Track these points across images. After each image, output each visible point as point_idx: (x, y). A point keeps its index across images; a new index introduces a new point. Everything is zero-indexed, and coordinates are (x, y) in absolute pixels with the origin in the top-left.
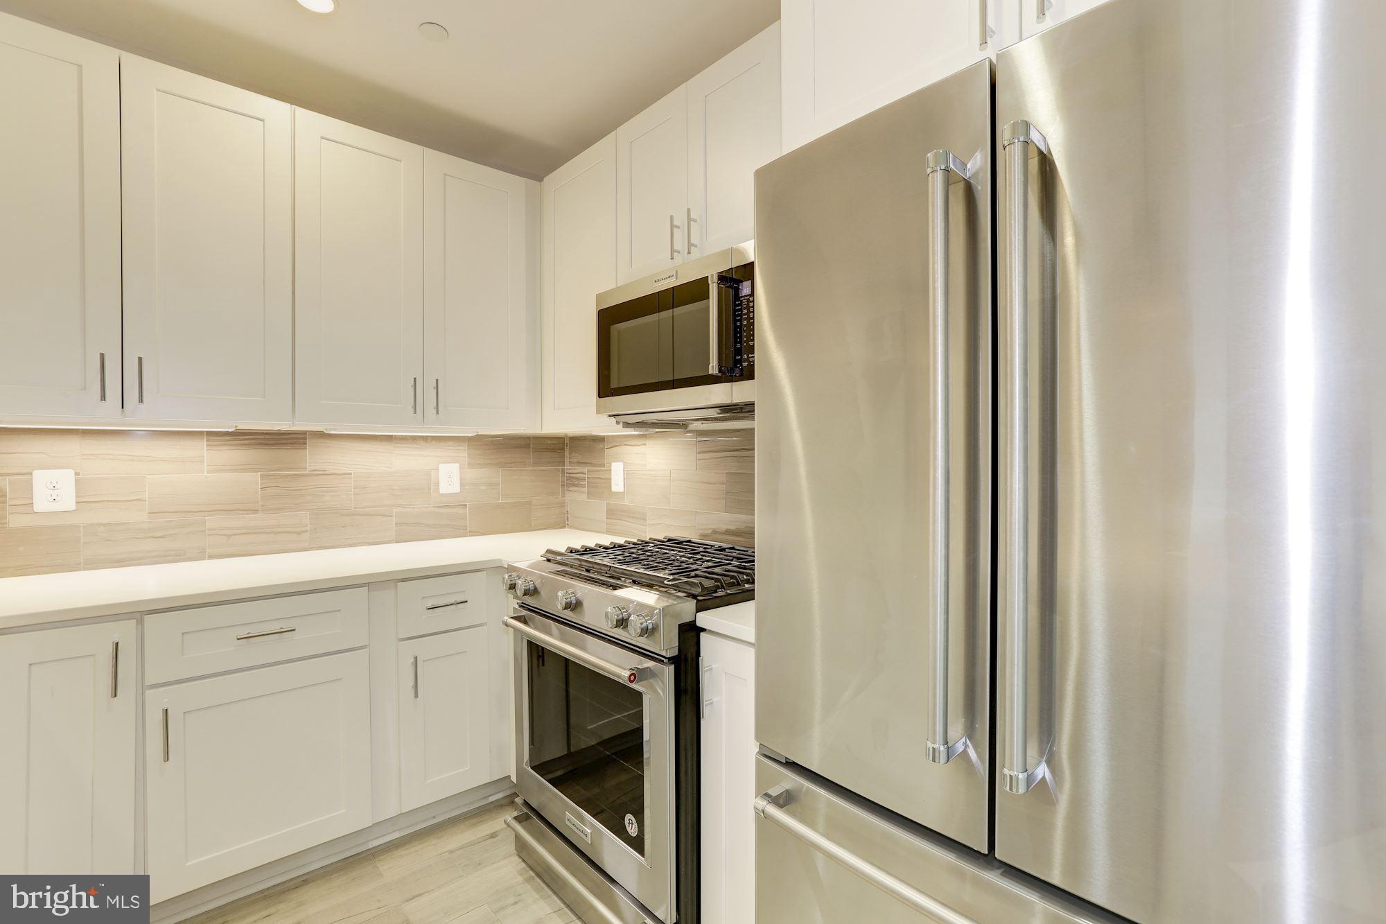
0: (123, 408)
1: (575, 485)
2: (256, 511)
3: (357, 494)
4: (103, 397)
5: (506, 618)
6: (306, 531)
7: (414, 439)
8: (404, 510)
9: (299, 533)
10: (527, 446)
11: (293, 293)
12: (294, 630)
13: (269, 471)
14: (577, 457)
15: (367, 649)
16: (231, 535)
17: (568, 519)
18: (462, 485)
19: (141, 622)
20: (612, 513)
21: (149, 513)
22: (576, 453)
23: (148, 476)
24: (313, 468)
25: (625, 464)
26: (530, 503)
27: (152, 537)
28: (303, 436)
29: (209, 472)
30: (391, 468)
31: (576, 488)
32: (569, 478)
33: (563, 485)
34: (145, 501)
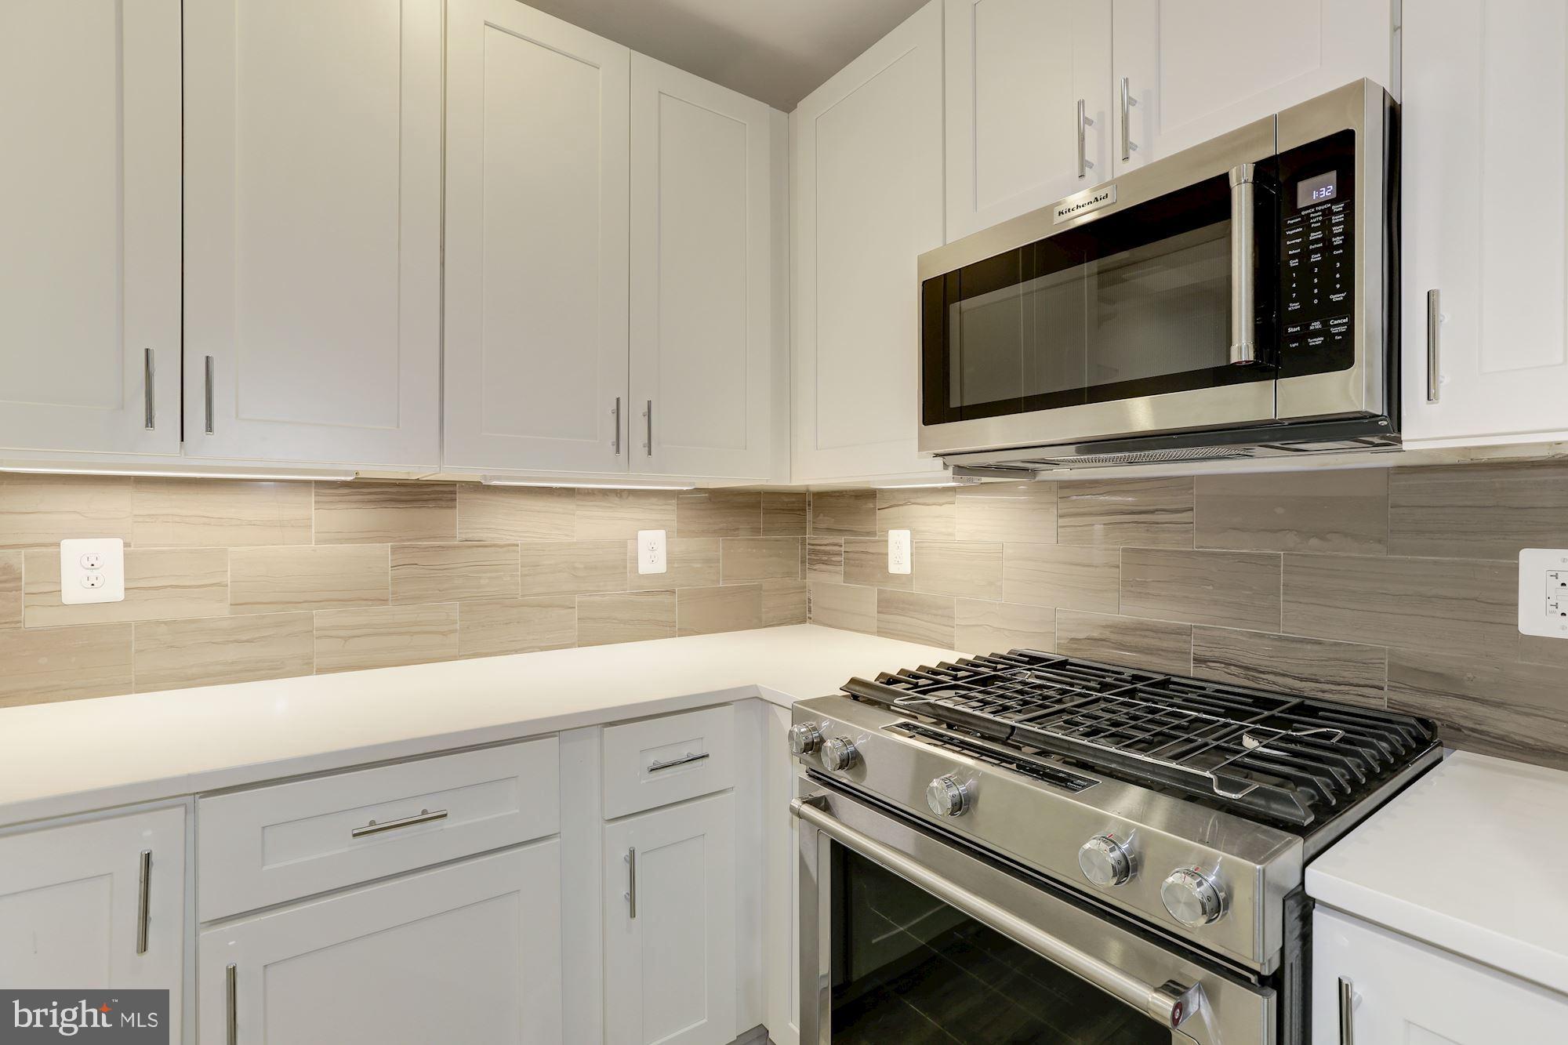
0: (182, 440)
1: (824, 563)
2: (384, 601)
3: (526, 575)
4: (150, 421)
5: (796, 803)
6: (455, 631)
7: (605, 493)
8: (592, 599)
9: (443, 634)
10: (756, 506)
11: (443, 264)
12: (445, 815)
13: (404, 541)
14: (826, 522)
15: (557, 840)
16: (350, 637)
17: (810, 611)
18: (669, 562)
19: (191, 811)
20: (886, 605)
21: (231, 605)
22: (824, 516)
23: (230, 549)
24: (464, 537)
25: (914, 533)
26: (759, 588)
27: (236, 641)
28: (451, 489)
29: (318, 542)
30: (573, 537)
31: (824, 567)
32: (813, 552)
33: (803, 562)
34: (227, 586)
